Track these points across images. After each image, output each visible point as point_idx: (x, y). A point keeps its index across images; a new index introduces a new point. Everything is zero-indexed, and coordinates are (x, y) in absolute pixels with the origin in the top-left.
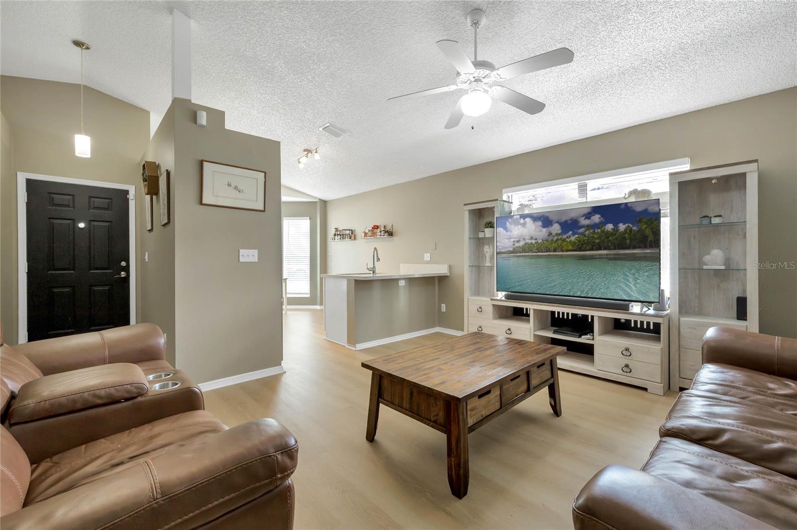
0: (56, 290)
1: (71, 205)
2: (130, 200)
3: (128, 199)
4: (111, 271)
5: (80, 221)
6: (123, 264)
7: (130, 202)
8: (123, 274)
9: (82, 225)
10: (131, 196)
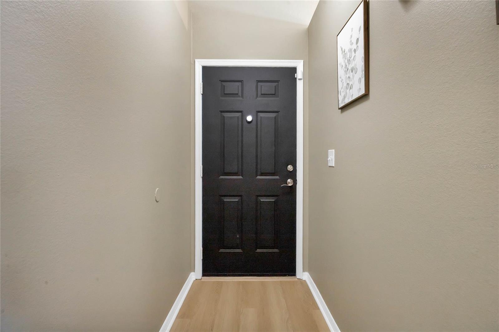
0: (226, 200)
1: (240, 94)
2: (297, 80)
3: (296, 78)
4: (277, 177)
5: (248, 114)
6: (290, 168)
7: (298, 81)
8: (290, 182)
9: (249, 118)
10: (299, 74)
